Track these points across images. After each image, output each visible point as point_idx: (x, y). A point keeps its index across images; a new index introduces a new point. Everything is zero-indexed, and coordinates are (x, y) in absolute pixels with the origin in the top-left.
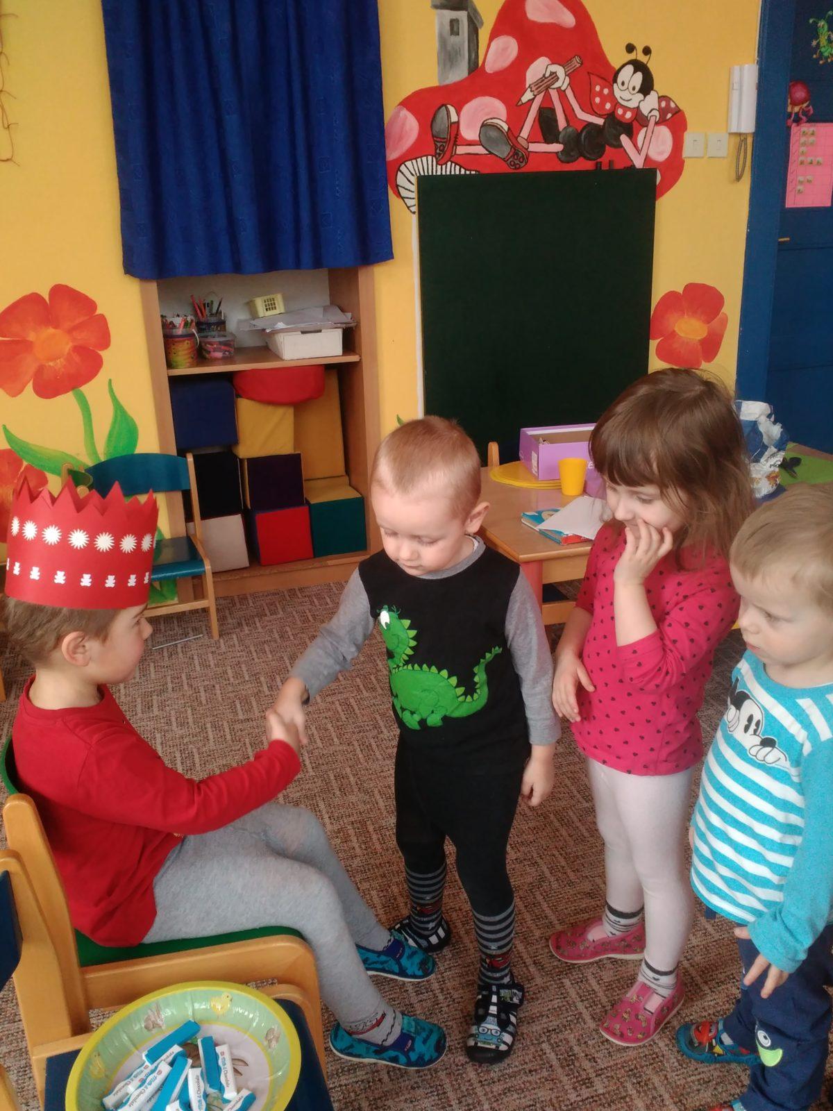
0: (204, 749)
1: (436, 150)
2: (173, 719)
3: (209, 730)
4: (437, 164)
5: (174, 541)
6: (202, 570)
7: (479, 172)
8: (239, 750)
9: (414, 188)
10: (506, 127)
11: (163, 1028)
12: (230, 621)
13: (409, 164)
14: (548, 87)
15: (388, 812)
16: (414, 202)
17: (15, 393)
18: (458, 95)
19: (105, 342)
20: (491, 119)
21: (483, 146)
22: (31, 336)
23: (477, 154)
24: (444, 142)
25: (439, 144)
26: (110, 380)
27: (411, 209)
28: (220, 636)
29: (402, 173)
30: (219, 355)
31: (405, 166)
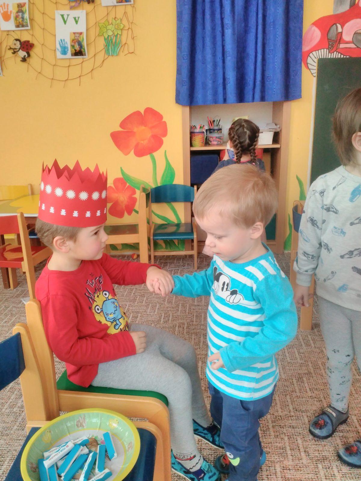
0: (175, 314)
1: (329, 45)
2: (166, 300)
3: (180, 307)
4: (329, 52)
5: (186, 224)
6: (193, 237)
7: (351, 56)
8: (190, 318)
9: (316, 65)
12: (204, 263)
13: (314, 53)
16: (316, 71)
17: (127, 154)
18: (343, 19)
19: (165, 134)
20: (360, 30)
21: (354, 44)
22: (135, 130)
23: (351, 48)
24: (333, 42)
25: (331, 43)
26: (166, 151)
27: (313, 74)
28: (198, 268)
29: (310, 57)
30: (215, 143)
31: (312, 54)
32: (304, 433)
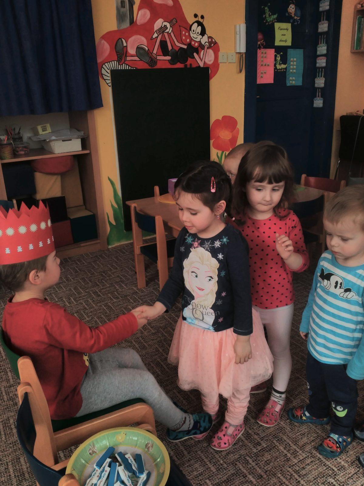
1: (118, 58)
4: (119, 64)
7: (137, 68)
9: (109, 75)
10: (147, 49)
11: (97, 452)
13: (106, 64)
14: (163, 32)
15: (141, 349)
16: (110, 81)
18: (126, 34)
20: (140, 45)
21: (138, 57)
23: (136, 60)
24: (121, 55)
25: (119, 56)
27: (108, 84)
29: (104, 69)
30: (23, 153)
31: (105, 65)
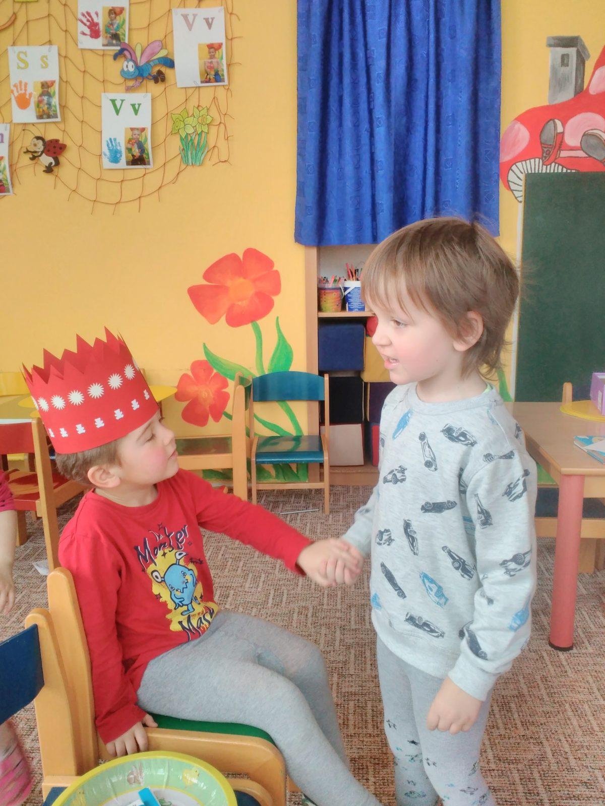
1: (543, 153)
4: (543, 164)
5: (310, 437)
6: (322, 459)
7: (578, 170)
9: (522, 183)
11: (142, 784)
12: (341, 503)
13: (519, 164)
16: (522, 193)
17: (213, 321)
18: (565, 112)
19: (277, 290)
20: (592, 130)
21: (584, 151)
22: (229, 283)
23: (578, 157)
24: (550, 148)
25: (545, 150)
27: (518, 198)
28: (331, 512)
29: (513, 171)
31: (517, 166)
32: (513, 800)
